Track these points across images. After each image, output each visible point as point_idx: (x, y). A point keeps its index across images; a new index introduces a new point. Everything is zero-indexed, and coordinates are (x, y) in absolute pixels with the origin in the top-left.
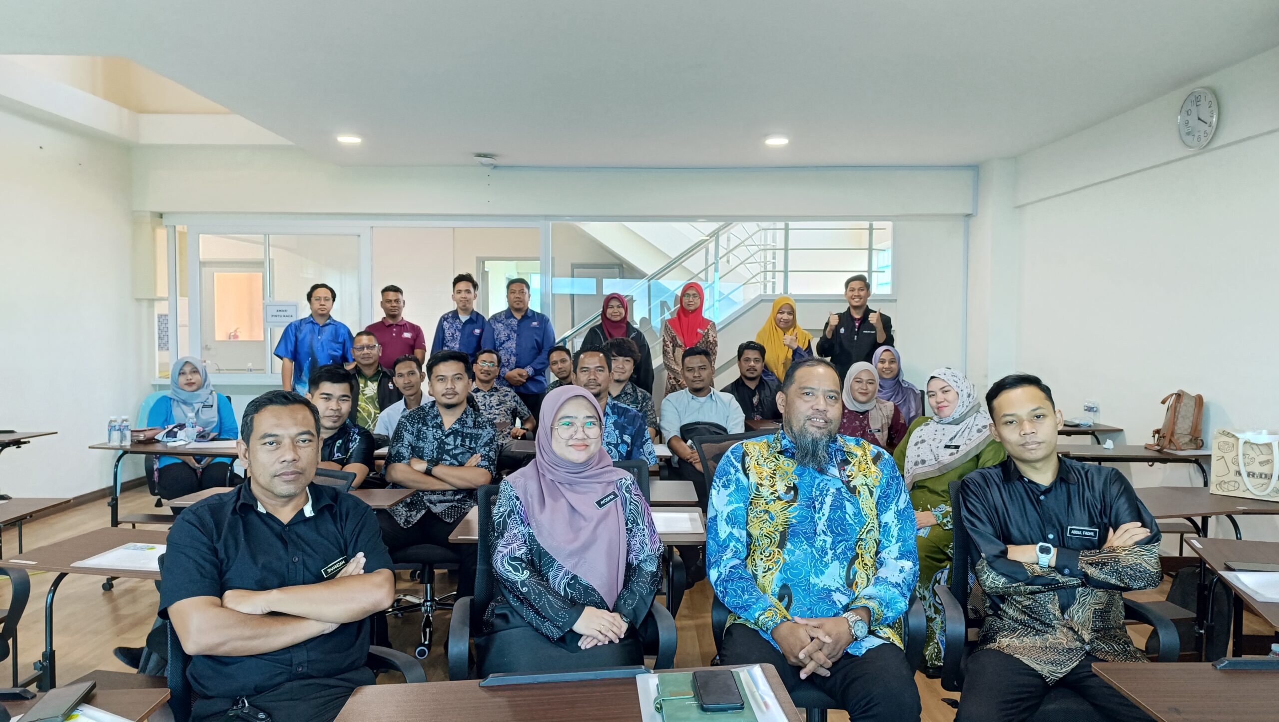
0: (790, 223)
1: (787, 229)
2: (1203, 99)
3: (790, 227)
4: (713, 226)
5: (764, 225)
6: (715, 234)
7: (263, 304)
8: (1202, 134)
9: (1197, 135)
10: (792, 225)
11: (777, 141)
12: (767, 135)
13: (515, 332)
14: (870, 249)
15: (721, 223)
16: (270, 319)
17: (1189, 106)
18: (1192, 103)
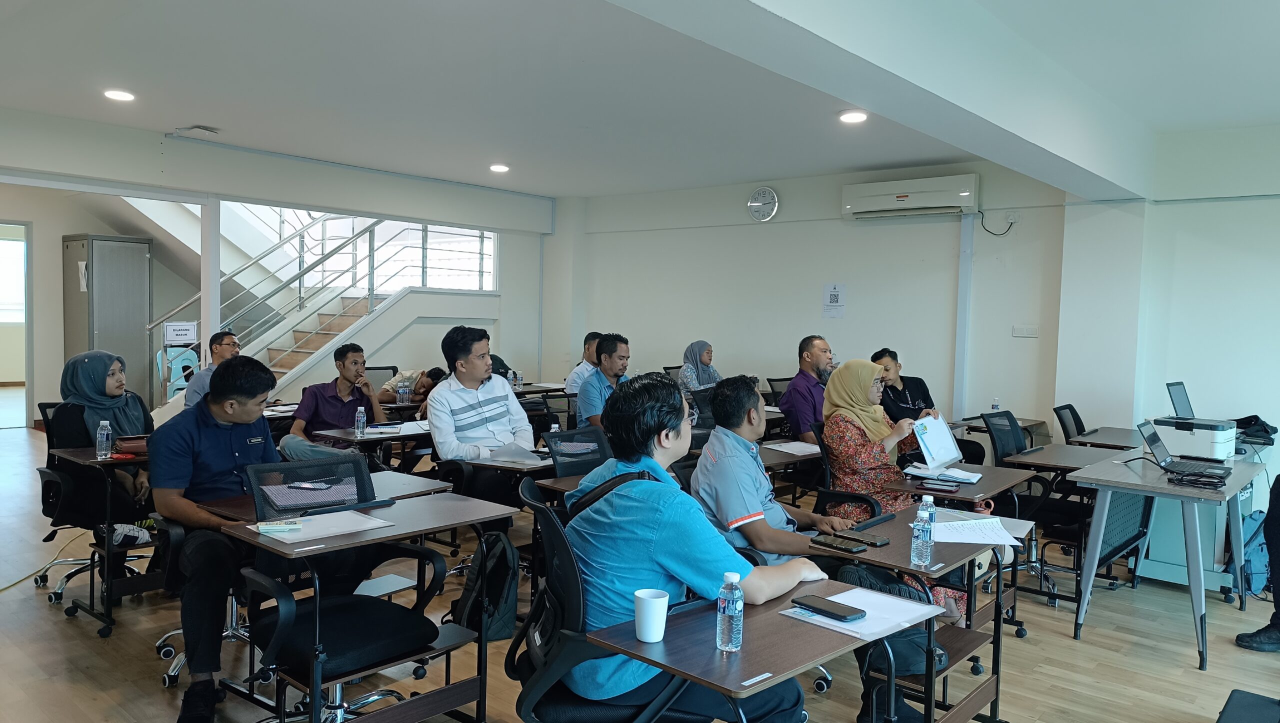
1: (425, 230)
2: (767, 194)
6: (370, 230)
8: (766, 213)
9: (762, 213)
10: (430, 227)
11: (499, 169)
12: (497, 163)
14: (481, 254)
15: (376, 220)
17: (757, 196)
18: (759, 194)
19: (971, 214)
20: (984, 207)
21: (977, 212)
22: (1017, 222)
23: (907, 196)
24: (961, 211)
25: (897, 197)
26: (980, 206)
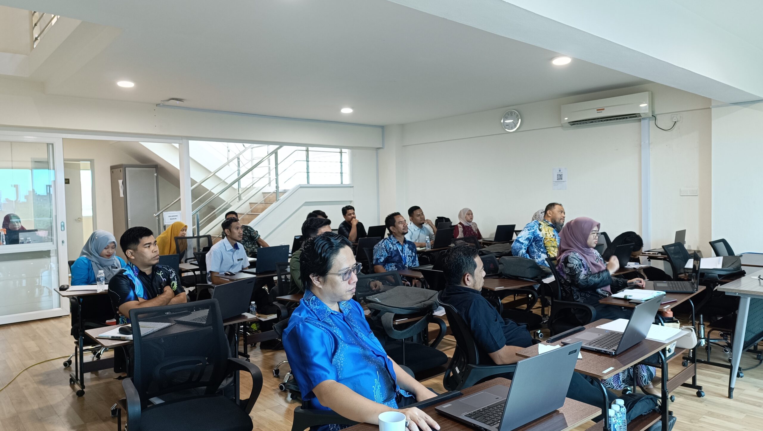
1: (307, 151)
2: (513, 114)
4: (274, 147)
6: (275, 152)
11: (347, 111)
12: (341, 108)
15: (278, 146)
17: (507, 116)
18: (508, 114)
19: (647, 118)
20: (656, 113)
21: (651, 116)
22: (680, 121)
23: (603, 109)
24: (640, 116)
25: (597, 110)
26: (653, 112)
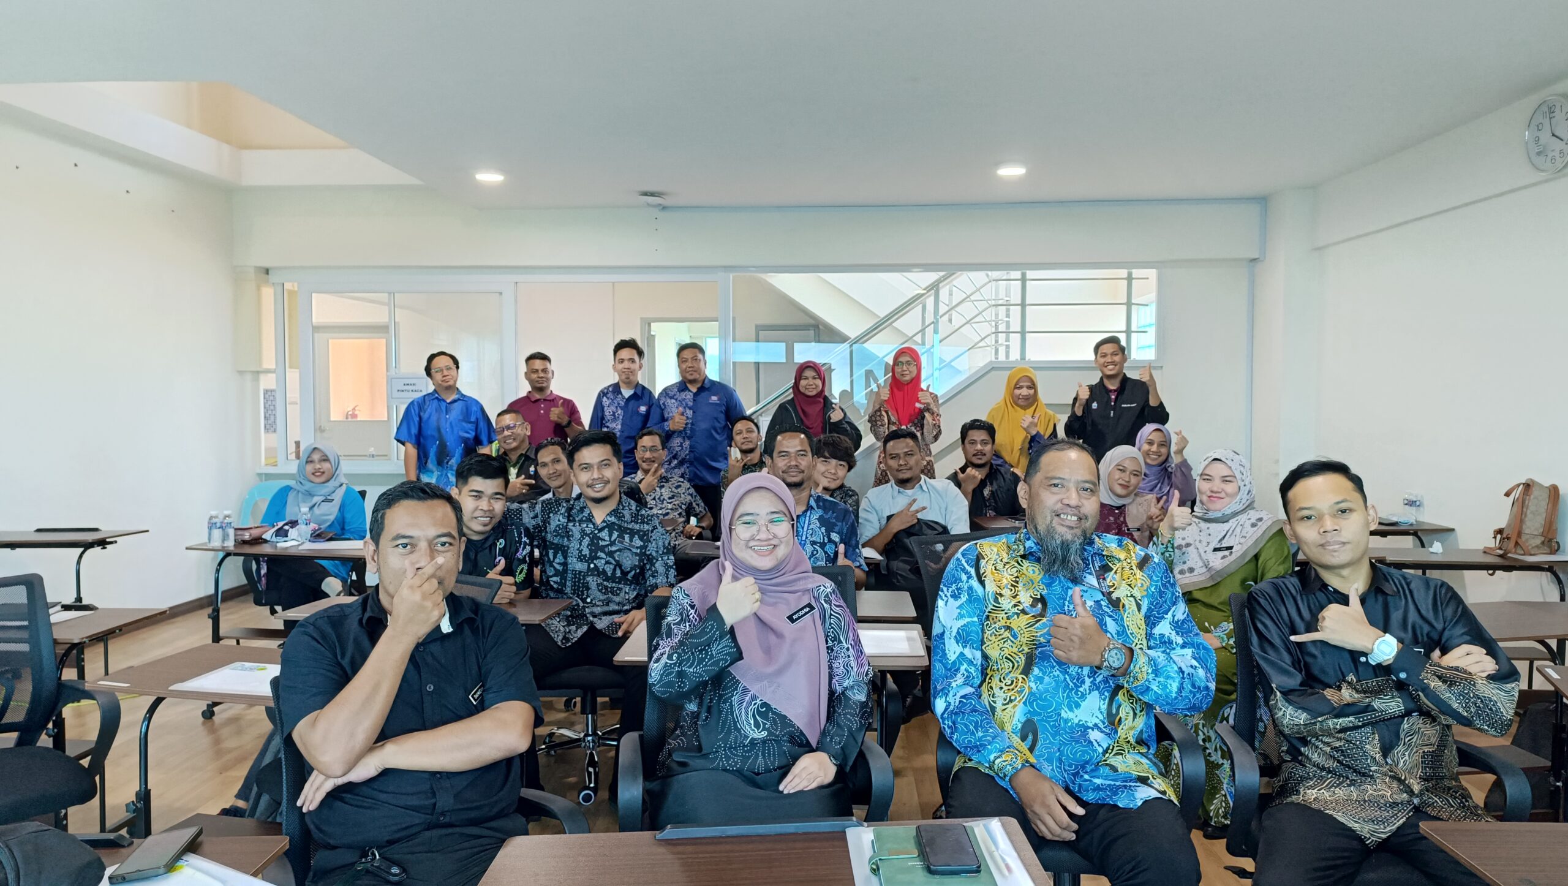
0: (1028, 272)
1: (1024, 280)
2: (1558, 109)
3: (1028, 277)
4: (933, 277)
5: (995, 274)
6: (935, 287)
7: (387, 376)
8: (1557, 154)
9: (1550, 155)
10: (1030, 274)
11: (1011, 172)
12: (999, 164)
13: (690, 408)
14: (1129, 304)
15: (942, 274)
16: (396, 394)
17: (1540, 119)
18: (1544, 114)
